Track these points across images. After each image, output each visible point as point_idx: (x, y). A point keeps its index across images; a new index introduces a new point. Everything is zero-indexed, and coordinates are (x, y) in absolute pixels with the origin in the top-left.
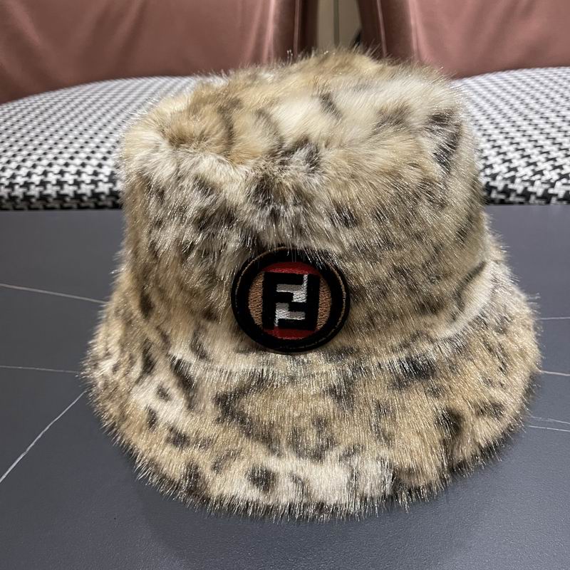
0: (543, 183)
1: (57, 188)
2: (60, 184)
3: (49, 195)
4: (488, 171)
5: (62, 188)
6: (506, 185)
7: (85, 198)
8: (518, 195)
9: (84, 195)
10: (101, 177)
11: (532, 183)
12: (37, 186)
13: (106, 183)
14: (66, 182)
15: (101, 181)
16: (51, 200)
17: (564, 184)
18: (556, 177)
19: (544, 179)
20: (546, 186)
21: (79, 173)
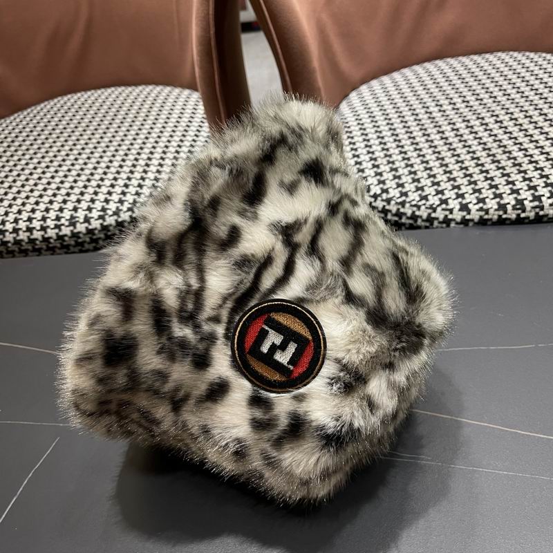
0: (427, 208)
1: (28, 234)
2: (30, 230)
3: (22, 240)
4: (384, 196)
5: (32, 234)
6: (398, 209)
7: (52, 241)
8: (408, 218)
9: (51, 238)
10: (63, 221)
11: (419, 207)
12: (11, 233)
13: (67, 226)
14: (34, 228)
15: (63, 225)
16: (24, 244)
17: (443, 210)
18: (438, 202)
19: (428, 204)
20: (430, 211)
21: (44, 219)
